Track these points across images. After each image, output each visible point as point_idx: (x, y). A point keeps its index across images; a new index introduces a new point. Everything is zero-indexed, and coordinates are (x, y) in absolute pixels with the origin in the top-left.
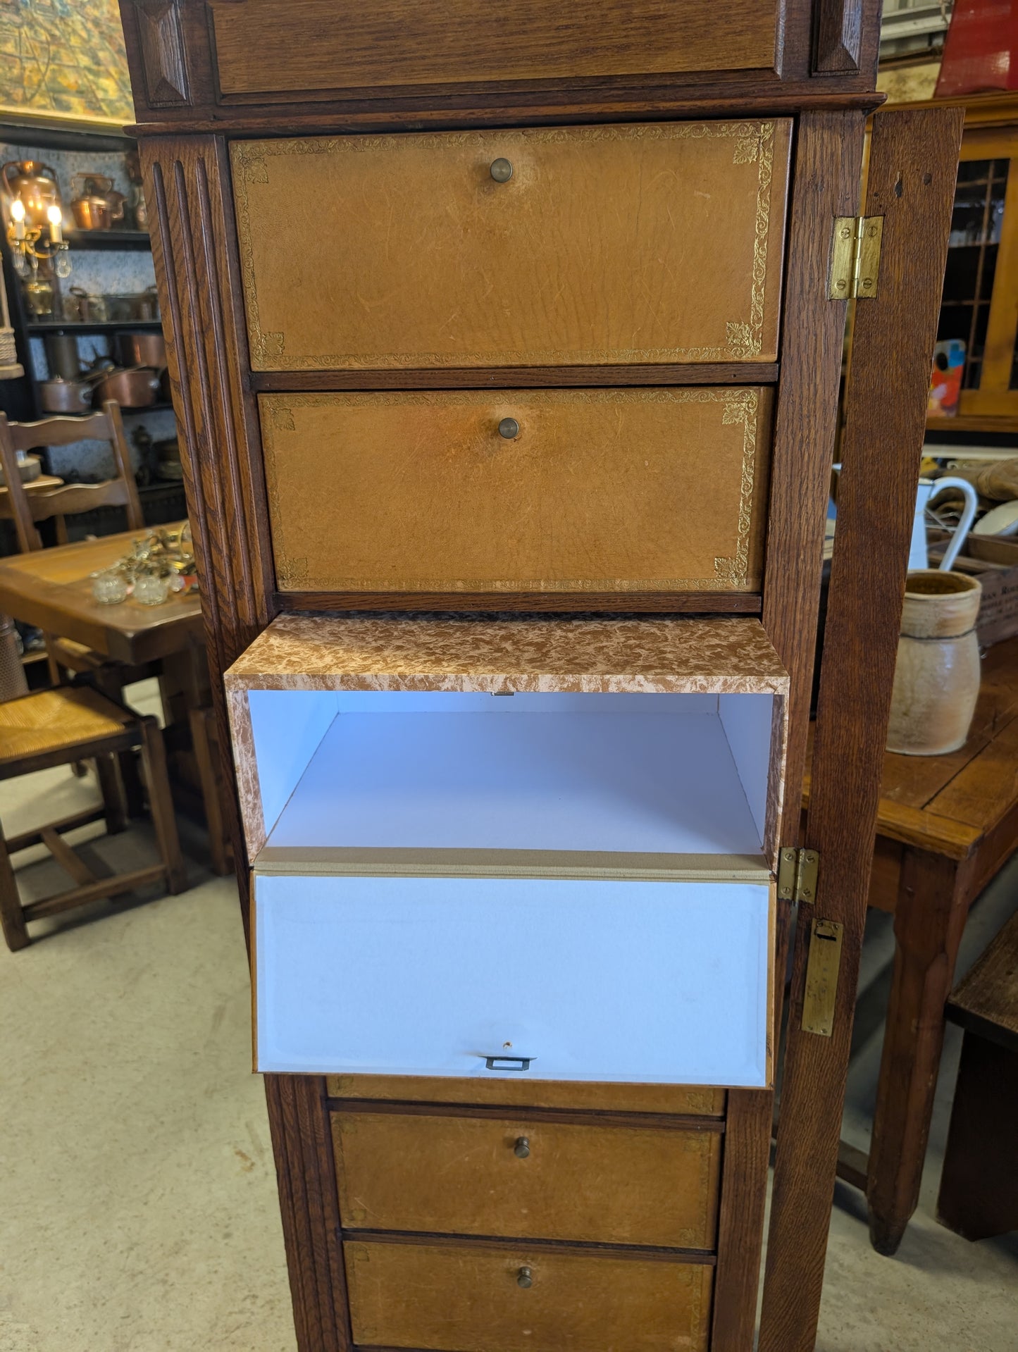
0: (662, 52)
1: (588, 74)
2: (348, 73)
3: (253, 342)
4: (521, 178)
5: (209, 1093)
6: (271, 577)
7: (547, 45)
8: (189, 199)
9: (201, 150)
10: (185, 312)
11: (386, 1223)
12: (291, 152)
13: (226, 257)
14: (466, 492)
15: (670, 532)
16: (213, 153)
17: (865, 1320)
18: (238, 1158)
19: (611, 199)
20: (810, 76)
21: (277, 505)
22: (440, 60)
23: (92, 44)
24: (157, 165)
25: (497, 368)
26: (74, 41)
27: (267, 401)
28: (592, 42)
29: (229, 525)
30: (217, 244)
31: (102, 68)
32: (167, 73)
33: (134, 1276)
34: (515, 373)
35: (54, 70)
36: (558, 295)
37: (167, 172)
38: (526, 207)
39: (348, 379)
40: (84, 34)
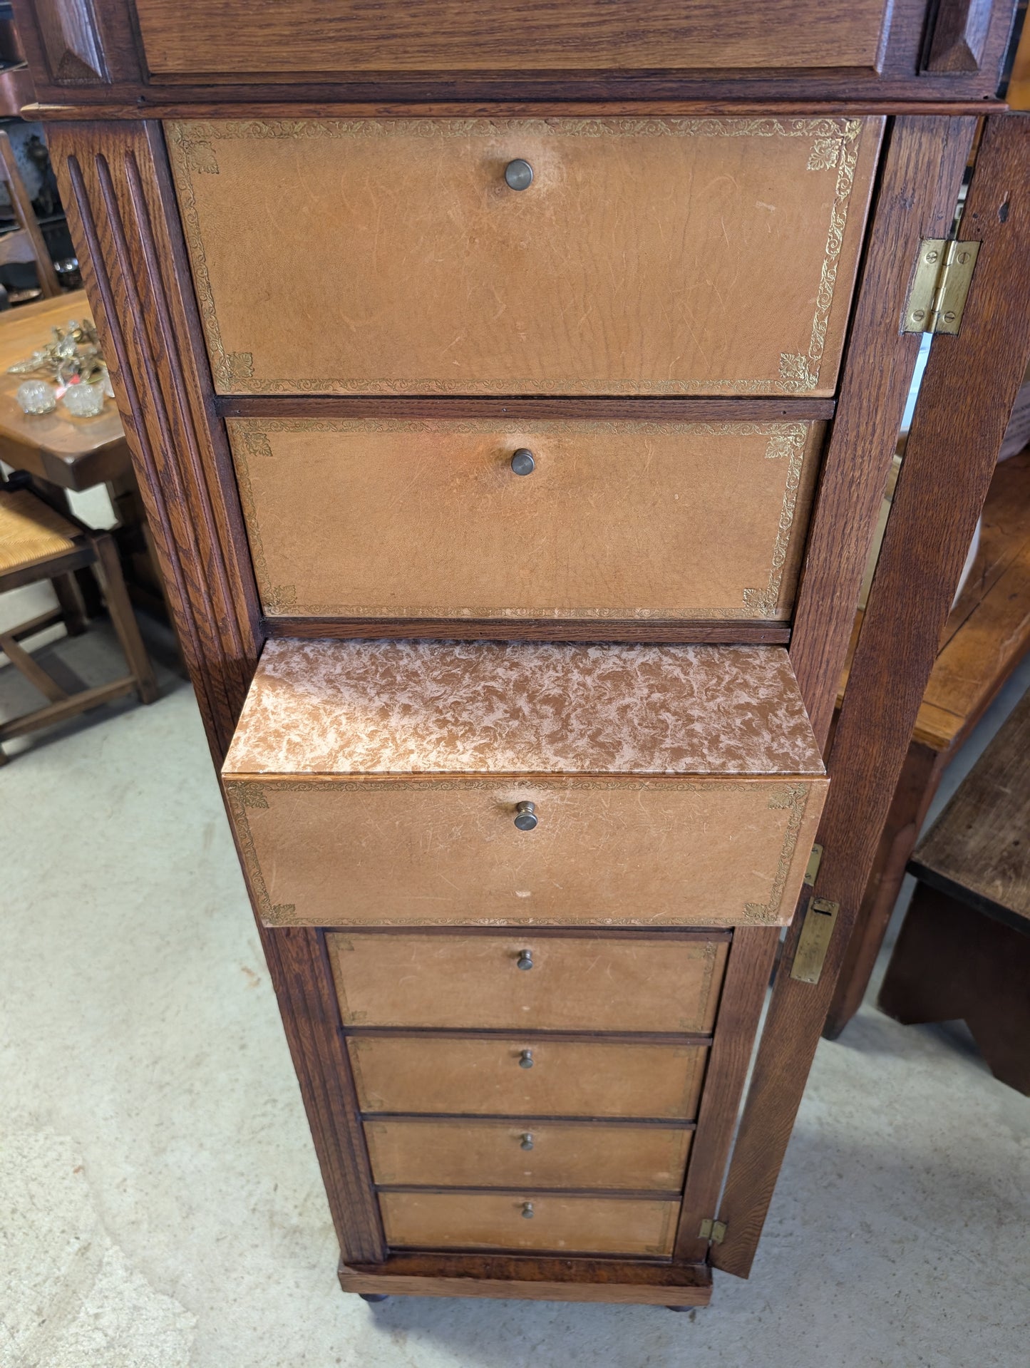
0: (733, 40)
1: (636, 66)
2: (318, 51)
3: (215, 363)
4: (542, 178)
5: (209, 912)
6: (256, 604)
7: (583, 25)
8: (120, 203)
9: (129, 141)
10: (129, 337)
11: (399, 1108)
12: (246, 136)
13: (174, 276)
14: (473, 523)
15: (697, 564)
16: (145, 146)
18: (245, 974)
19: (654, 208)
20: (917, 74)
21: (257, 533)
22: (441, 40)
24: (73, 158)
25: (509, 397)
27: (237, 425)
28: (642, 23)
29: (205, 563)
30: (162, 259)
32: (72, 41)
33: (161, 1087)
34: (531, 404)
36: (583, 319)
37: (87, 169)
38: (548, 214)
39: (333, 407)
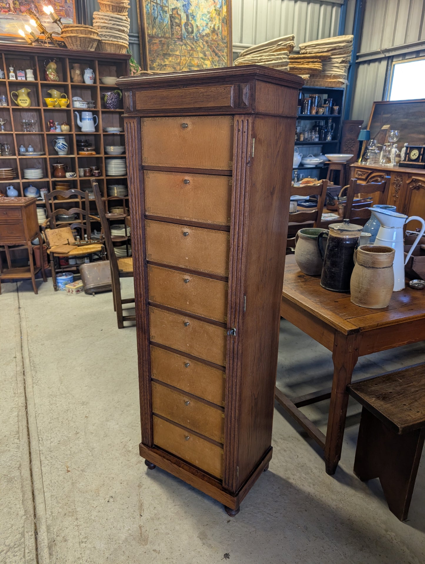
0: (210, 102)
2: (156, 106)
4: (189, 127)
7: (189, 101)
14: (179, 196)
17: (310, 486)
19: (206, 132)
20: (238, 107)
23: (204, 49)
25: (185, 168)
26: (199, 49)
28: (197, 100)
31: (207, 57)
35: (190, 59)
36: (196, 153)
38: (190, 133)
40: (202, 46)
